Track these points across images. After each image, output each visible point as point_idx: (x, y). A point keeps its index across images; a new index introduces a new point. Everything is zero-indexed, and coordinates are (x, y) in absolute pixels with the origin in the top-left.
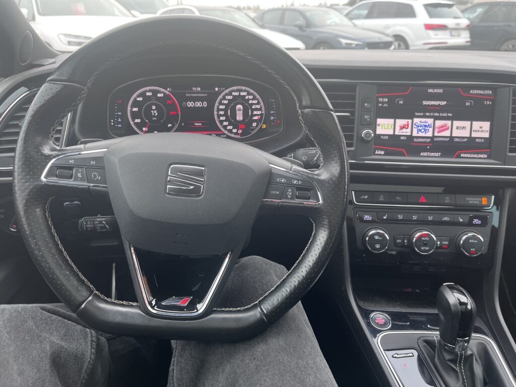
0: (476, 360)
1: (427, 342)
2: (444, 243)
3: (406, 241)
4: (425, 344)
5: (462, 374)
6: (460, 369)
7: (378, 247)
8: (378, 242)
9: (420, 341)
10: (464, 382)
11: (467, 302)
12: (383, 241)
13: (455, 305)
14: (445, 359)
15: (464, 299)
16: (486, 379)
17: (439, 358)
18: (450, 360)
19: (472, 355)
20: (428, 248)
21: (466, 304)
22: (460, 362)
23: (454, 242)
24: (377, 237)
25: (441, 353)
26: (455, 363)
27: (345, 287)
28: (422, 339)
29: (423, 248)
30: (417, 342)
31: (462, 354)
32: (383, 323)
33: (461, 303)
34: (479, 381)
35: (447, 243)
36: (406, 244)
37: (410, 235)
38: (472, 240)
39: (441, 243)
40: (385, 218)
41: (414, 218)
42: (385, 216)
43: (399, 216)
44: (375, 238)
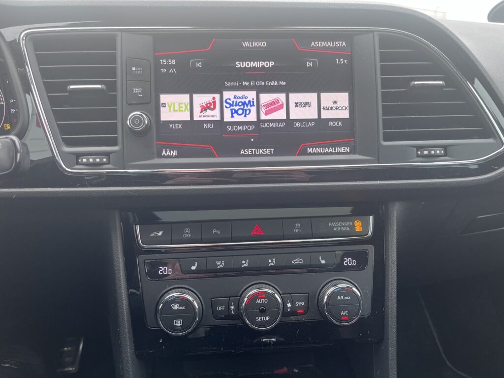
2: (298, 304)
3: (232, 308)
7: (178, 324)
12: (187, 312)
20: (268, 318)
23: (313, 300)
29: (259, 319)
35: (303, 304)
36: (233, 313)
37: (239, 295)
38: (342, 297)
39: (293, 304)
40: (194, 268)
41: (243, 264)
42: (194, 265)
43: (219, 264)
44: (174, 308)
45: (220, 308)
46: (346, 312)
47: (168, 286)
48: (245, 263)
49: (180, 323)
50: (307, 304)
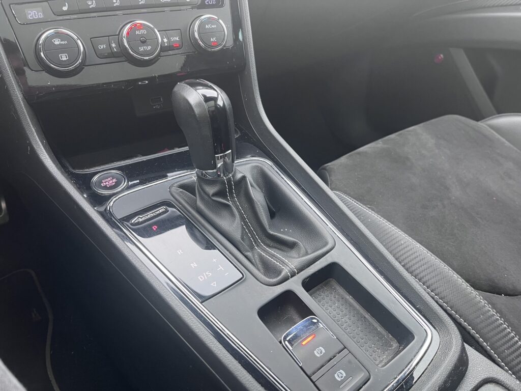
0: (252, 186)
1: (183, 187)
2: (173, 39)
3: (114, 45)
4: (181, 190)
5: (238, 209)
6: (234, 202)
7: (64, 59)
8: (62, 48)
9: (173, 189)
10: (242, 218)
11: (216, 96)
12: (70, 47)
13: (199, 104)
14: (208, 195)
15: (210, 93)
16: (272, 207)
17: (202, 199)
18: (216, 194)
19: (244, 178)
20: (149, 48)
21: (215, 99)
22: (231, 193)
23: (186, 34)
24: (57, 42)
25: (203, 190)
26: (225, 197)
27: (30, 145)
28: (176, 185)
29: (141, 49)
30: (170, 191)
31: (230, 178)
32: (114, 184)
33: (207, 99)
34: (261, 209)
35: (177, 39)
36: (115, 50)
37: (117, 34)
38: (209, 25)
39: (168, 39)
40: (65, 8)
41: (115, 3)
42: (65, 6)
43: (90, 3)
44: (56, 43)
45: (102, 47)
46: (214, 39)
47: (42, 29)
48: (116, 2)
49: (66, 58)
50: (181, 38)
